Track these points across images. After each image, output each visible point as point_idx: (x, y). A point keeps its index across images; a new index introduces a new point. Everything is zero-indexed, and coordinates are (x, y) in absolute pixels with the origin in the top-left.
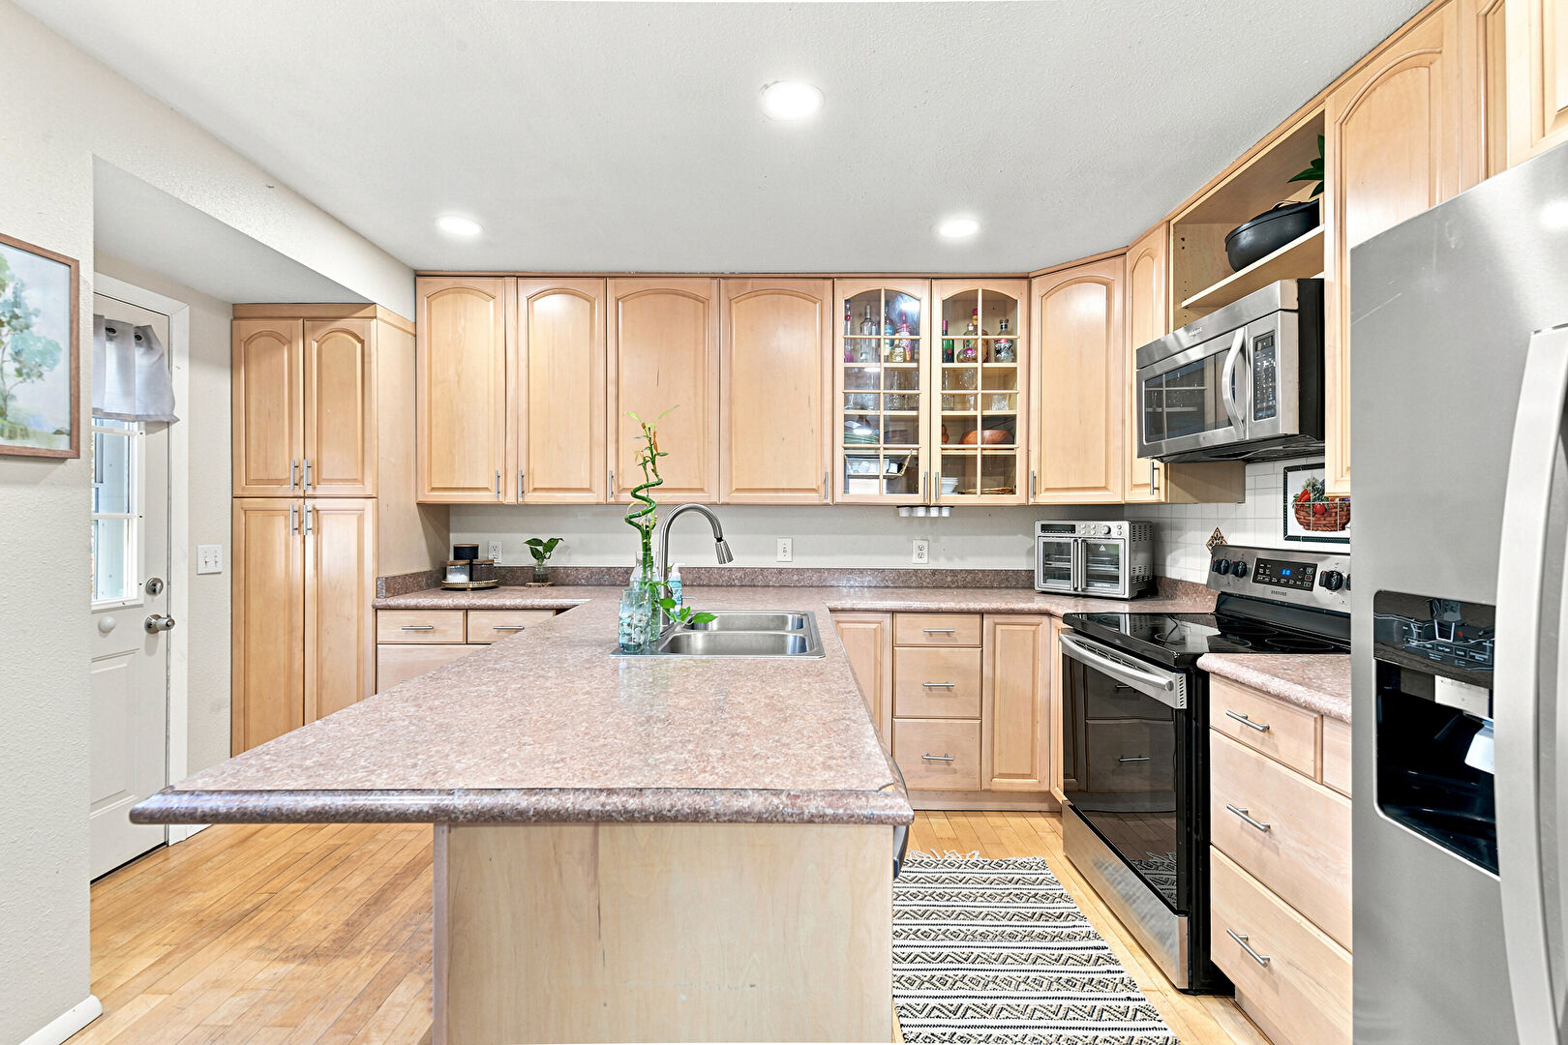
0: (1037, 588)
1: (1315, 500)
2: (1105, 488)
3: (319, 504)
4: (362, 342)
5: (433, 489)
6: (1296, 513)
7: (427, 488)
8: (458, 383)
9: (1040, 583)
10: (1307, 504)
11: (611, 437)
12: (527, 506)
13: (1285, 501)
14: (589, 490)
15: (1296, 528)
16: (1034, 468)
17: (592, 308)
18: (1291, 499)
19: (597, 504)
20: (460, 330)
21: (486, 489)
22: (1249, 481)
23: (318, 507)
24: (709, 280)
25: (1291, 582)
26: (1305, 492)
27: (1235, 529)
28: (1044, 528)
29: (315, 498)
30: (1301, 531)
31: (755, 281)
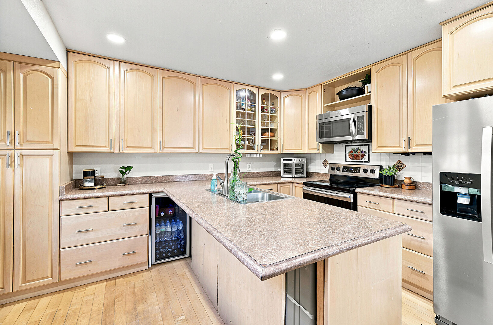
0: (282, 176)
1: (354, 153)
2: (301, 149)
3: (24, 152)
4: (52, 78)
5: (77, 146)
6: (349, 156)
7: (73, 145)
8: (91, 101)
9: (283, 175)
10: (352, 154)
11: (160, 128)
12: (123, 153)
13: (346, 153)
14: (151, 148)
15: (348, 159)
16: (282, 143)
17: (152, 79)
18: (347, 152)
19: (155, 153)
20: (92, 79)
21: (105, 146)
22: (335, 149)
23: (23, 154)
24: (196, 77)
25: (354, 171)
26: (351, 151)
27: (331, 160)
28: (284, 160)
29: (22, 150)
30: (351, 160)
31: (210, 80)
